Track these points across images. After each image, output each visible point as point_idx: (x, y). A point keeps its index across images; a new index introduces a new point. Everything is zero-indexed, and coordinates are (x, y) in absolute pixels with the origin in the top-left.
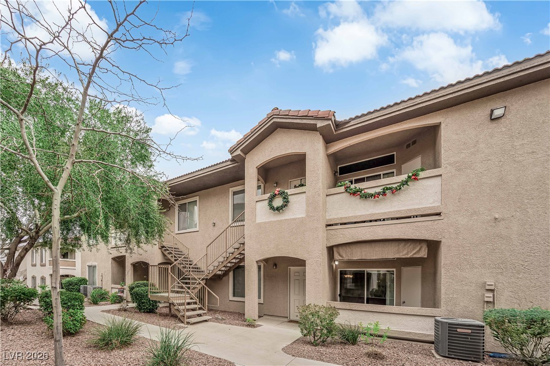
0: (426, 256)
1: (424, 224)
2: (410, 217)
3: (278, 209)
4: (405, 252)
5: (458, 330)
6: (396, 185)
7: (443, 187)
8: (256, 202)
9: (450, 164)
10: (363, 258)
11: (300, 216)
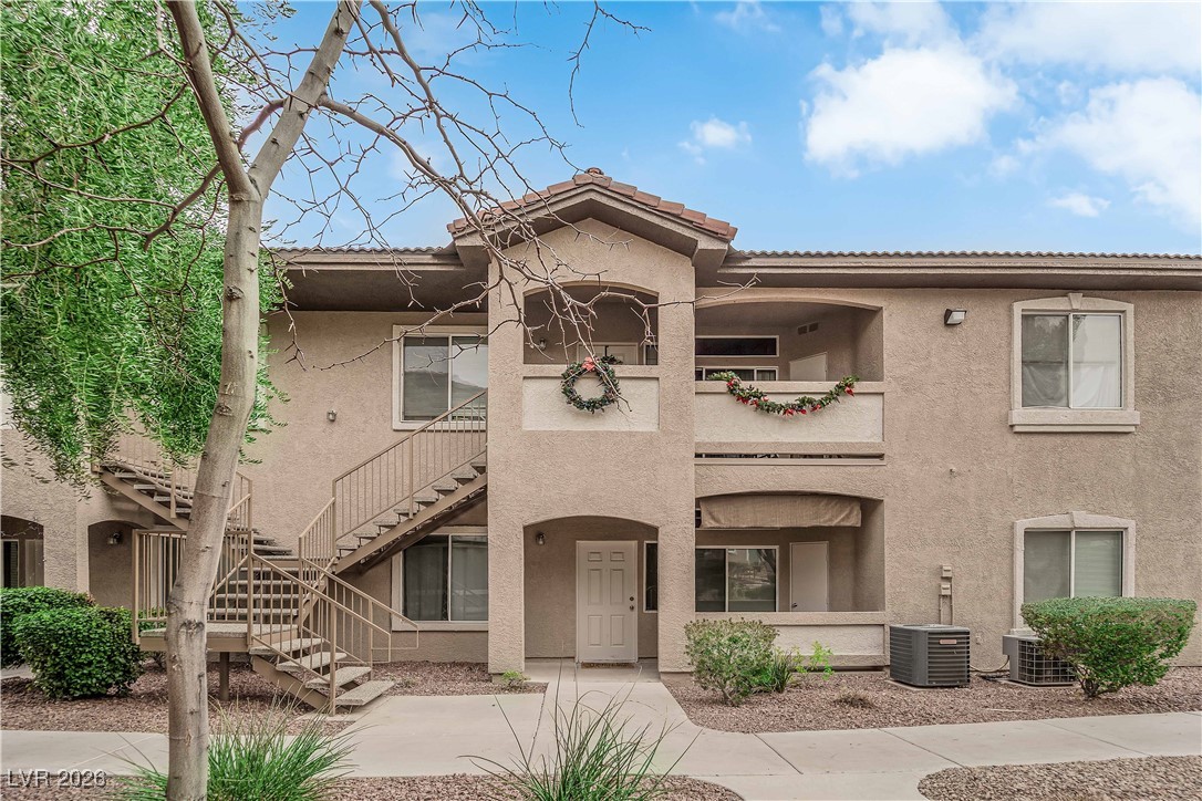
0: (859, 525)
1: (859, 470)
2: (821, 456)
3: (593, 406)
4: (827, 517)
5: (942, 642)
6: (818, 398)
7: (886, 413)
8: (525, 378)
9: (895, 379)
10: (758, 525)
11: (645, 430)
